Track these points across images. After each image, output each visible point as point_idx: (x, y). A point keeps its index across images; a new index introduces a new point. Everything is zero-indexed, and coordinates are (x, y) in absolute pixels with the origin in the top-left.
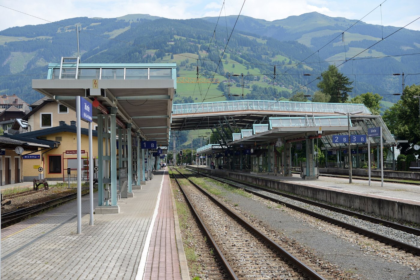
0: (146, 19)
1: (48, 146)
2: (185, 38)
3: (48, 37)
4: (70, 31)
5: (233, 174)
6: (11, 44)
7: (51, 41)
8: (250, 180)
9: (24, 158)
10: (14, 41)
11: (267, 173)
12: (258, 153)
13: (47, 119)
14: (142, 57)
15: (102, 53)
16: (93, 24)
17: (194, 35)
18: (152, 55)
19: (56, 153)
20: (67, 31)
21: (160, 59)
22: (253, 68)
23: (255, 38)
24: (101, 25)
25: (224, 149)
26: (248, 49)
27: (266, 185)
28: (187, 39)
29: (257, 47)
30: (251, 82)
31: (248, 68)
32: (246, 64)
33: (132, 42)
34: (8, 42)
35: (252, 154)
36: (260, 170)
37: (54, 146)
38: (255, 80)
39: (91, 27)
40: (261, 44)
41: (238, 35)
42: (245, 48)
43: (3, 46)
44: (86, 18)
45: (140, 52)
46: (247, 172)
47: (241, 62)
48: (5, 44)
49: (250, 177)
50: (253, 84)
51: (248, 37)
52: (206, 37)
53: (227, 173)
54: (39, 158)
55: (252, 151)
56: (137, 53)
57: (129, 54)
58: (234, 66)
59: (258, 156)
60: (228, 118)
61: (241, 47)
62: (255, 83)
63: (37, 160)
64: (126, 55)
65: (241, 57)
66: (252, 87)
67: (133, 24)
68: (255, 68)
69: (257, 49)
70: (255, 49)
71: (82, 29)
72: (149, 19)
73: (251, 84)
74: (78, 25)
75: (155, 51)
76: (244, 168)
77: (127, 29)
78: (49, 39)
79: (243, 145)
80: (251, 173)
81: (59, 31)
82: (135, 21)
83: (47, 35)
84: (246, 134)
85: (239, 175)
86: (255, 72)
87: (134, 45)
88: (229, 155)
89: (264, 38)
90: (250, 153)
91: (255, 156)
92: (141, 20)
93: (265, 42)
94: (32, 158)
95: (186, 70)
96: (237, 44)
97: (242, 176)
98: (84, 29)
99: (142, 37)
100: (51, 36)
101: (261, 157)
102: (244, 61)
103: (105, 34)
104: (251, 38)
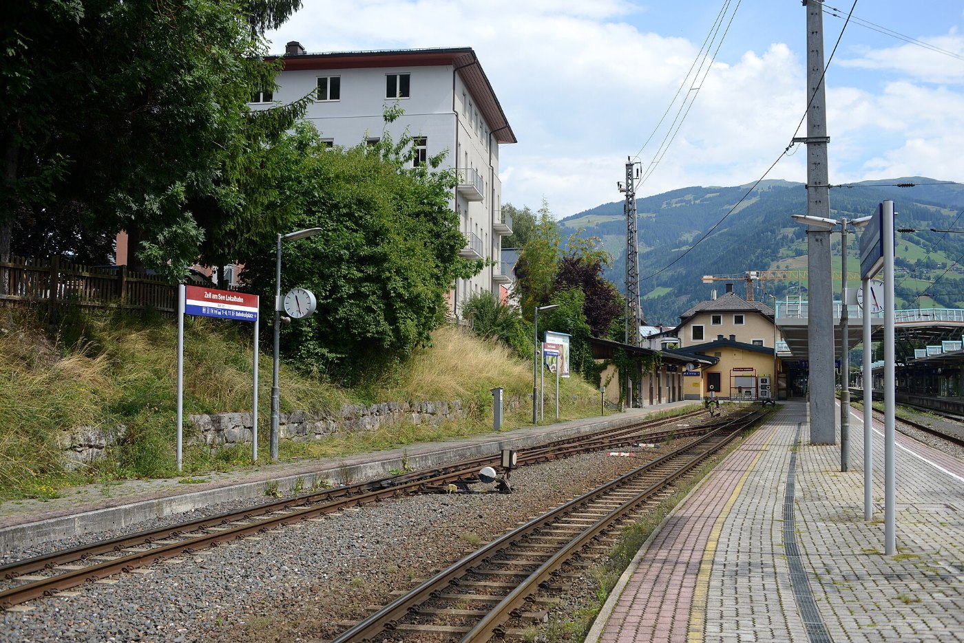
0: (780, 187)
1: (710, 363)
2: (836, 211)
3: (649, 215)
4: (678, 205)
5: (914, 398)
6: (604, 225)
7: (654, 220)
8: (938, 405)
9: (686, 375)
10: (607, 221)
11: (959, 398)
12: (947, 373)
13: (698, 333)
14: (775, 238)
15: (721, 234)
16: (708, 196)
17: (849, 206)
18: (790, 236)
19: (715, 370)
20: (674, 206)
21: (801, 240)
22: (935, 250)
23: (938, 208)
24: (720, 196)
25: (901, 367)
26: (928, 224)
27: (958, 410)
28: (838, 213)
29: (941, 221)
30: (933, 270)
31: (928, 252)
32: (925, 245)
33: (761, 219)
34: (600, 222)
35: (939, 375)
36: (950, 394)
37: (715, 361)
38: (939, 268)
39: (707, 200)
40: (949, 217)
41: (913, 205)
42: (924, 223)
43: (594, 228)
44: (699, 188)
45: (773, 232)
46: (931, 396)
47: (917, 243)
48: (597, 226)
49: (937, 401)
50: (935, 274)
51: (928, 207)
52: (866, 209)
53: (907, 397)
54: (699, 375)
55: (940, 370)
56: (769, 233)
57: (758, 235)
58: (907, 249)
59: (948, 378)
60: (908, 331)
61: (917, 222)
62: (939, 272)
63: (697, 377)
64: (754, 235)
65: (918, 235)
66: (934, 278)
67: (763, 194)
68: (939, 251)
69: (943, 224)
70: (939, 224)
71: (694, 203)
72: (784, 185)
73: (933, 274)
74: (689, 197)
75: (793, 229)
76: (928, 391)
77: (754, 200)
78: (651, 217)
79: (927, 363)
80: (938, 397)
81: (664, 206)
82: (766, 189)
83: (648, 212)
84: (933, 351)
85: (923, 400)
86: (939, 257)
87: (763, 222)
88: (908, 374)
89: (952, 208)
90: (937, 373)
91: (944, 377)
92: (774, 187)
93: (954, 213)
94: (691, 375)
95: (836, 255)
96: (912, 217)
97: (927, 400)
98: (697, 202)
99: (775, 211)
100: (654, 212)
101: (951, 379)
102: (922, 241)
103: (724, 208)
104: (932, 209)
